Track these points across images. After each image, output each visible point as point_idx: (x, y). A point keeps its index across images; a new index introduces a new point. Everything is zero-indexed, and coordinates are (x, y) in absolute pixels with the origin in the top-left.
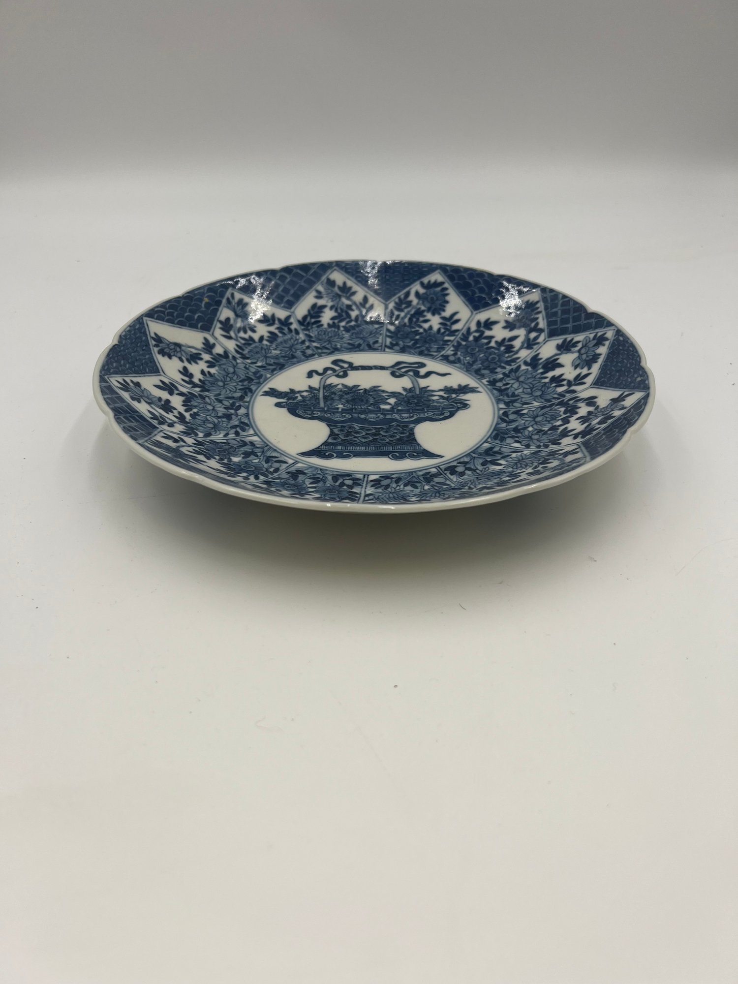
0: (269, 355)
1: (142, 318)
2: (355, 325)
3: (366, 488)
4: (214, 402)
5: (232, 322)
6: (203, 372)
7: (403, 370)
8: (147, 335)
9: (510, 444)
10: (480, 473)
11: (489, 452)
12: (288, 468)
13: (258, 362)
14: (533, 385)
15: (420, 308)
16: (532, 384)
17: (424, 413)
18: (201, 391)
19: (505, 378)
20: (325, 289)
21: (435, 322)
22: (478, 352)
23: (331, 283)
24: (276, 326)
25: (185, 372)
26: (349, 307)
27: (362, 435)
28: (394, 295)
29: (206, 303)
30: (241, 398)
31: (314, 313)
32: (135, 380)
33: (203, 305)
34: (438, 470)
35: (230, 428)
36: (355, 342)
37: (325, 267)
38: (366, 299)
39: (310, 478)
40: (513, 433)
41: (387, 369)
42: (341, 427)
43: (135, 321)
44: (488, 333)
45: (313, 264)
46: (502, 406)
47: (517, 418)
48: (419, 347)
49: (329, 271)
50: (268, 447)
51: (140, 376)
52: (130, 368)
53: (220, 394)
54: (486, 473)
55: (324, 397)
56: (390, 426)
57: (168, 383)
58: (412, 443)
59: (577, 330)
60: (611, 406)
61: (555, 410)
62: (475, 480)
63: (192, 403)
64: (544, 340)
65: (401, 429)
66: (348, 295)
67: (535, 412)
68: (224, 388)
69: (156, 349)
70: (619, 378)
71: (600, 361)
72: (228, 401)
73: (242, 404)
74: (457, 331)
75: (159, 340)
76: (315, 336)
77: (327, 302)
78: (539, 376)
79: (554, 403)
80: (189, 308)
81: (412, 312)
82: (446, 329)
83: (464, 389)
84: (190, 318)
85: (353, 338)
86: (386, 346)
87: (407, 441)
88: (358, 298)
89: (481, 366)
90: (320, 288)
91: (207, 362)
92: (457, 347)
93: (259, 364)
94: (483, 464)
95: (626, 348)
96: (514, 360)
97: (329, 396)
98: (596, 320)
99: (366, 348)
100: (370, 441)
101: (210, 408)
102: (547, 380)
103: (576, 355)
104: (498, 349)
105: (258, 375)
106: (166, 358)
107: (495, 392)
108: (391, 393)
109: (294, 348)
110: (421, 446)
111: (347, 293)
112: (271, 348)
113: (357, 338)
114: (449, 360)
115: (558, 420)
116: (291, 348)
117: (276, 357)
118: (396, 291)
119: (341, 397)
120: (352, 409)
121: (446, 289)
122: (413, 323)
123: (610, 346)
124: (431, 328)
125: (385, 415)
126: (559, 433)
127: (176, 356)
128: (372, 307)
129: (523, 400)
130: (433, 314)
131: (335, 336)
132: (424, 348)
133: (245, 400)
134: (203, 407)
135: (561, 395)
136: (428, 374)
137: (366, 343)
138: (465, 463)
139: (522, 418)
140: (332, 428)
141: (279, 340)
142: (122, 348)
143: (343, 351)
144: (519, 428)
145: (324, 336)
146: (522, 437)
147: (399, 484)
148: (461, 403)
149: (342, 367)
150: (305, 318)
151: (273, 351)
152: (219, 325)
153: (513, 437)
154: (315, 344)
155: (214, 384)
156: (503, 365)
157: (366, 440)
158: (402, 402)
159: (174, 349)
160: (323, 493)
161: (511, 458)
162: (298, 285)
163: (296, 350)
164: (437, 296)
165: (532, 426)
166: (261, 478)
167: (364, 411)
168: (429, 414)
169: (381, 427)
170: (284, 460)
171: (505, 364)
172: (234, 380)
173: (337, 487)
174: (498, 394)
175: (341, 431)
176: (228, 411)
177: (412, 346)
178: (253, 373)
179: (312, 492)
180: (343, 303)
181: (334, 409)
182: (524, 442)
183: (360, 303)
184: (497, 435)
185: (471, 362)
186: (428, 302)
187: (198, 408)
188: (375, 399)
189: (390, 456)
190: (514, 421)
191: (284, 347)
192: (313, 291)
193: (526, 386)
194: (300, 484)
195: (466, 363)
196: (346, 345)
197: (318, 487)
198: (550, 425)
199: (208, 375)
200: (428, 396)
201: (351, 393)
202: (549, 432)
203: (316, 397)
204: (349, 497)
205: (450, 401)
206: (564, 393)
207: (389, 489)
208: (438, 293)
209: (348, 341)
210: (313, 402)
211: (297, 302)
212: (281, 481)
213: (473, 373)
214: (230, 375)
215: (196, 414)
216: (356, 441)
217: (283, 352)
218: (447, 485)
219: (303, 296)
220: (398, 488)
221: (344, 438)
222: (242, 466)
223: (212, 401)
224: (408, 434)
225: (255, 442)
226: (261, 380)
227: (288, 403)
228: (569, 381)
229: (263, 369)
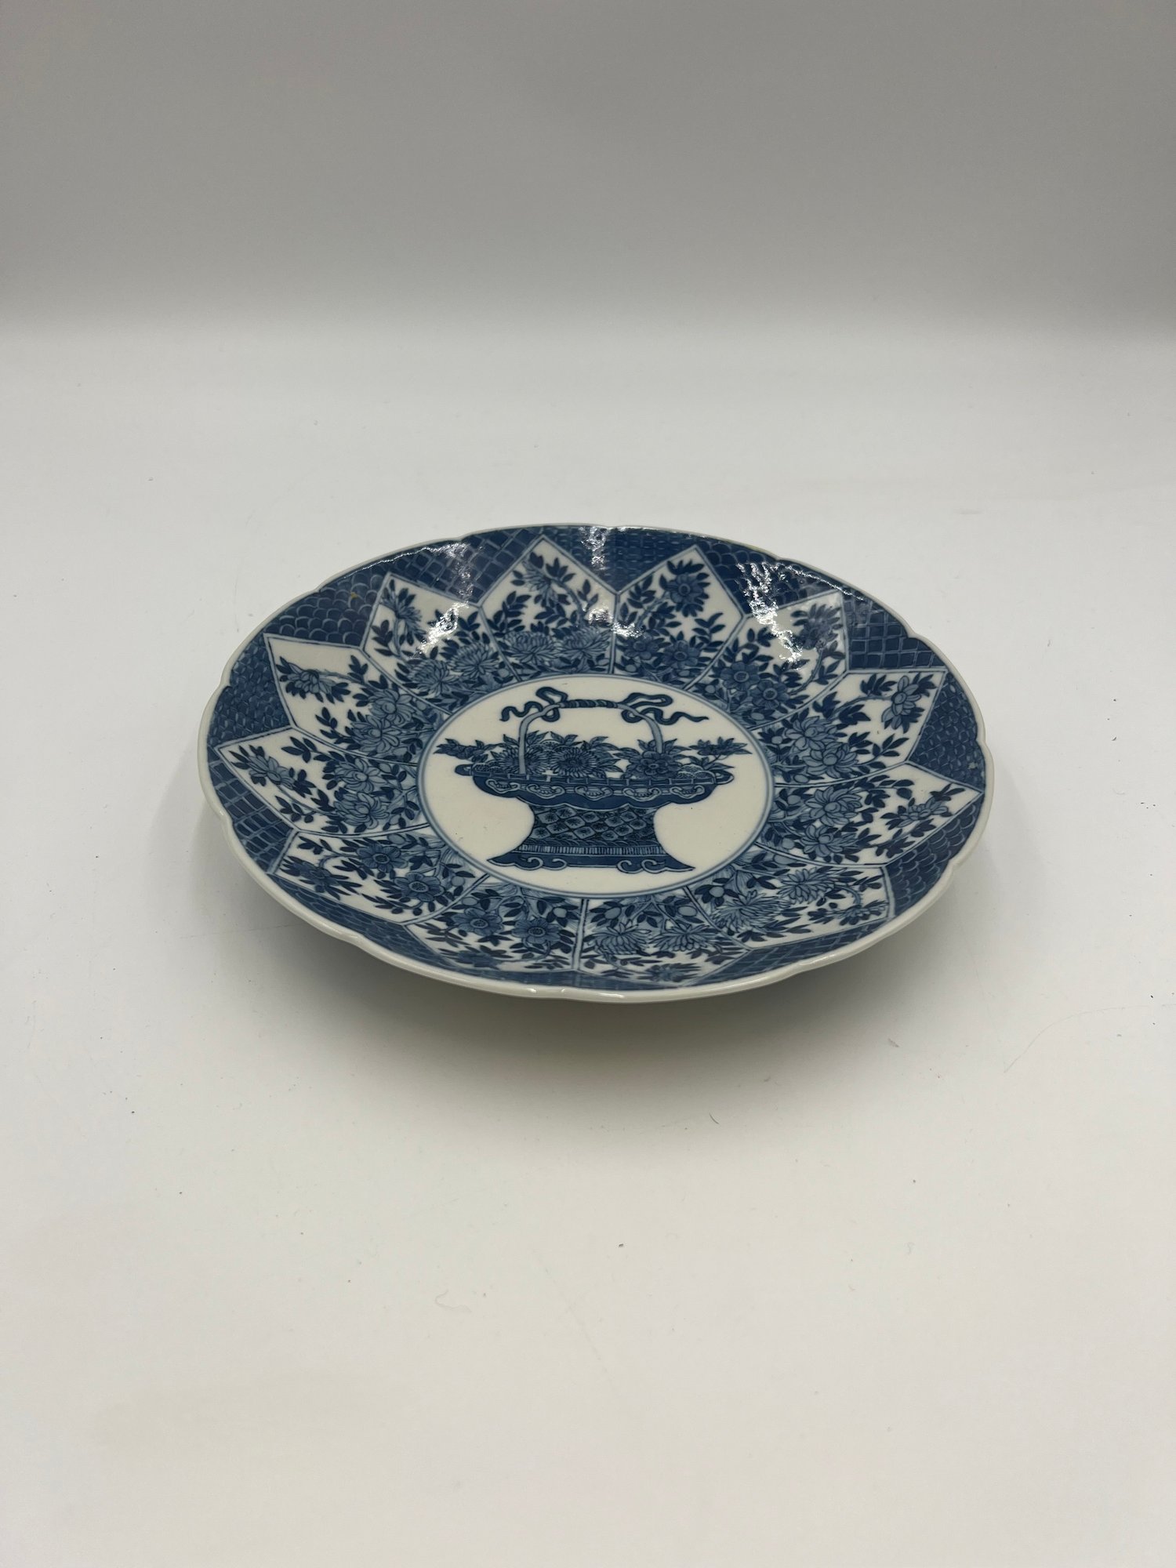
0: (446, 679)
1: (262, 636)
2: (570, 627)
3: (584, 925)
4: (368, 767)
5: (391, 627)
6: (350, 715)
7: (640, 709)
8: (269, 663)
9: (788, 849)
10: (745, 901)
11: (758, 862)
12: (475, 885)
13: (430, 692)
14: (825, 746)
15: (666, 603)
16: (823, 743)
17: (668, 788)
18: (349, 748)
19: (786, 729)
20: (528, 570)
21: (687, 626)
22: (748, 680)
23: (537, 561)
24: (455, 630)
25: (326, 718)
26: (563, 599)
27: (579, 825)
28: (630, 581)
29: (353, 600)
30: (407, 758)
31: (511, 609)
32: (256, 744)
33: (349, 604)
34: (686, 893)
35: (392, 813)
36: (570, 657)
37: (528, 535)
38: (587, 586)
39: (507, 905)
40: (793, 830)
41: (617, 707)
42: (550, 811)
43: (251, 642)
44: (763, 651)
45: (511, 531)
46: (780, 779)
47: (800, 802)
48: (663, 668)
49: (534, 542)
50: (446, 847)
51: (263, 736)
52: (248, 725)
53: (375, 752)
54: (752, 901)
55: (525, 755)
56: (619, 810)
57: (302, 741)
58: (650, 843)
59: (892, 663)
60: (932, 804)
61: (853, 794)
62: (738, 914)
63: (336, 771)
64: (844, 672)
65: (635, 817)
66: (561, 579)
67: (825, 794)
68: (381, 740)
69: (283, 685)
70: (945, 757)
71: (922, 719)
72: (387, 763)
73: (408, 768)
74: (719, 643)
75: (286, 668)
76: (513, 645)
77: (530, 591)
78: (833, 731)
79: (853, 782)
80: (329, 610)
81: (655, 609)
82: (704, 640)
83: (727, 747)
84: (329, 627)
85: (568, 650)
86: (615, 664)
87: (643, 838)
88: (576, 584)
89: (752, 705)
90: (521, 568)
91: (356, 696)
92: (719, 671)
93: (431, 696)
94: (750, 884)
95: (959, 707)
96: (800, 700)
97: (532, 754)
98: (919, 652)
99: (587, 667)
100: (591, 838)
101: (362, 777)
102: (845, 740)
103: (888, 704)
104: (778, 679)
105: (429, 716)
106: (298, 697)
107: (771, 753)
108: (622, 749)
109: (482, 667)
110: (662, 849)
111: (560, 576)
112: (449, 668)
113: (574, 649)
114: (706, 692)
115: (857, 813)
116: (477, 666)
117: (456, 683)
118: (633, 575)
119: (550, 755)
120: (565, 778)
121: (705, 576)
122: (656, 626)
123: (936, 699)
124: (681, 635)
125: (612, 789)
126: (856, 837)
127: (312, 693)
128: (595, 599)
129: (810, 770)
130: (686, 615)
131: (542, 645)
132: (670, 670)
133: (412, 761)
134: (352, 778)
135: (864, 769)
136: (677, 716)
137: (587, 658)
138: (724, 881)
139: (807, 803)
140: (537, 812)
141: (461, 653)
142: (235, 692)
143: (553, 671)
144: (802, 821)
145: (525, 645)
146: (806, 838)
147: (631, 918)
148: (721, 772)
149: (551, 702)
150: (498, 615)
151: (452, 673)
152: (373, 634)
153: (793, 837)
154: (512, 660)
155: (367, 734)
156: (783, 705)
157: (586, 836)
158: (637, 766)
159: (309, 680)
160: (525, 935)
161: (788, 875)
162: (488, 565)
163: (485, 669)
164: (691, 587)
165: (820, 818)
166: (438, 906)
167: (584, 781)
168: (676, 791)
169: (607, 812)
170: (470, 872)
171: (786, 704)
172: (395, 725)
173: (543, 921)
174: (775, 757)
175: (550, 817)
176: (389, 783)
177: (653, 666)
178: (423, 711)
179: (509, 932)
180: (554, 591)
181: (539, 778)
182: (807, 848)
183: (579, 593)
184: (770, 831)
185: (738, 699)
186: (679, 594)
187: (345, 779)
188: (598, 759)
189: (619, 865)
190: (795, 807)
191: (467, 665)
192: (510, 572)
193: (815, 747)
194: (491, 916)
195: (730, 699)
196: (557, 661)
197: (517, 923)
198: (846, 820)
199: (358, 719)
200: (674, 757)
201: (564, 748)
202: (844, 833)
203: (513, 756)
204: (562, 941)
205: (706, 768)
206: (868, 767)
207: (617, 928)
208: (693, 581)
209: (561, 655)
210: (509, 764)
211: (487, 591)
212: (465, 913)
213: (741, 717)
214: (389, 717)
215: (343, 791)
216: (571, 837)
217: (465, 674)
218: (698, 921)
219: (496, 581)
220: (629, 925)
221: (553, 832)
222: (411, 885)
223: (365, 765)
224: (645, 825)
225: (428, 838)
226: (435, 724)
227: (474, 766)
228: (876, 746)
229: (437, 705)
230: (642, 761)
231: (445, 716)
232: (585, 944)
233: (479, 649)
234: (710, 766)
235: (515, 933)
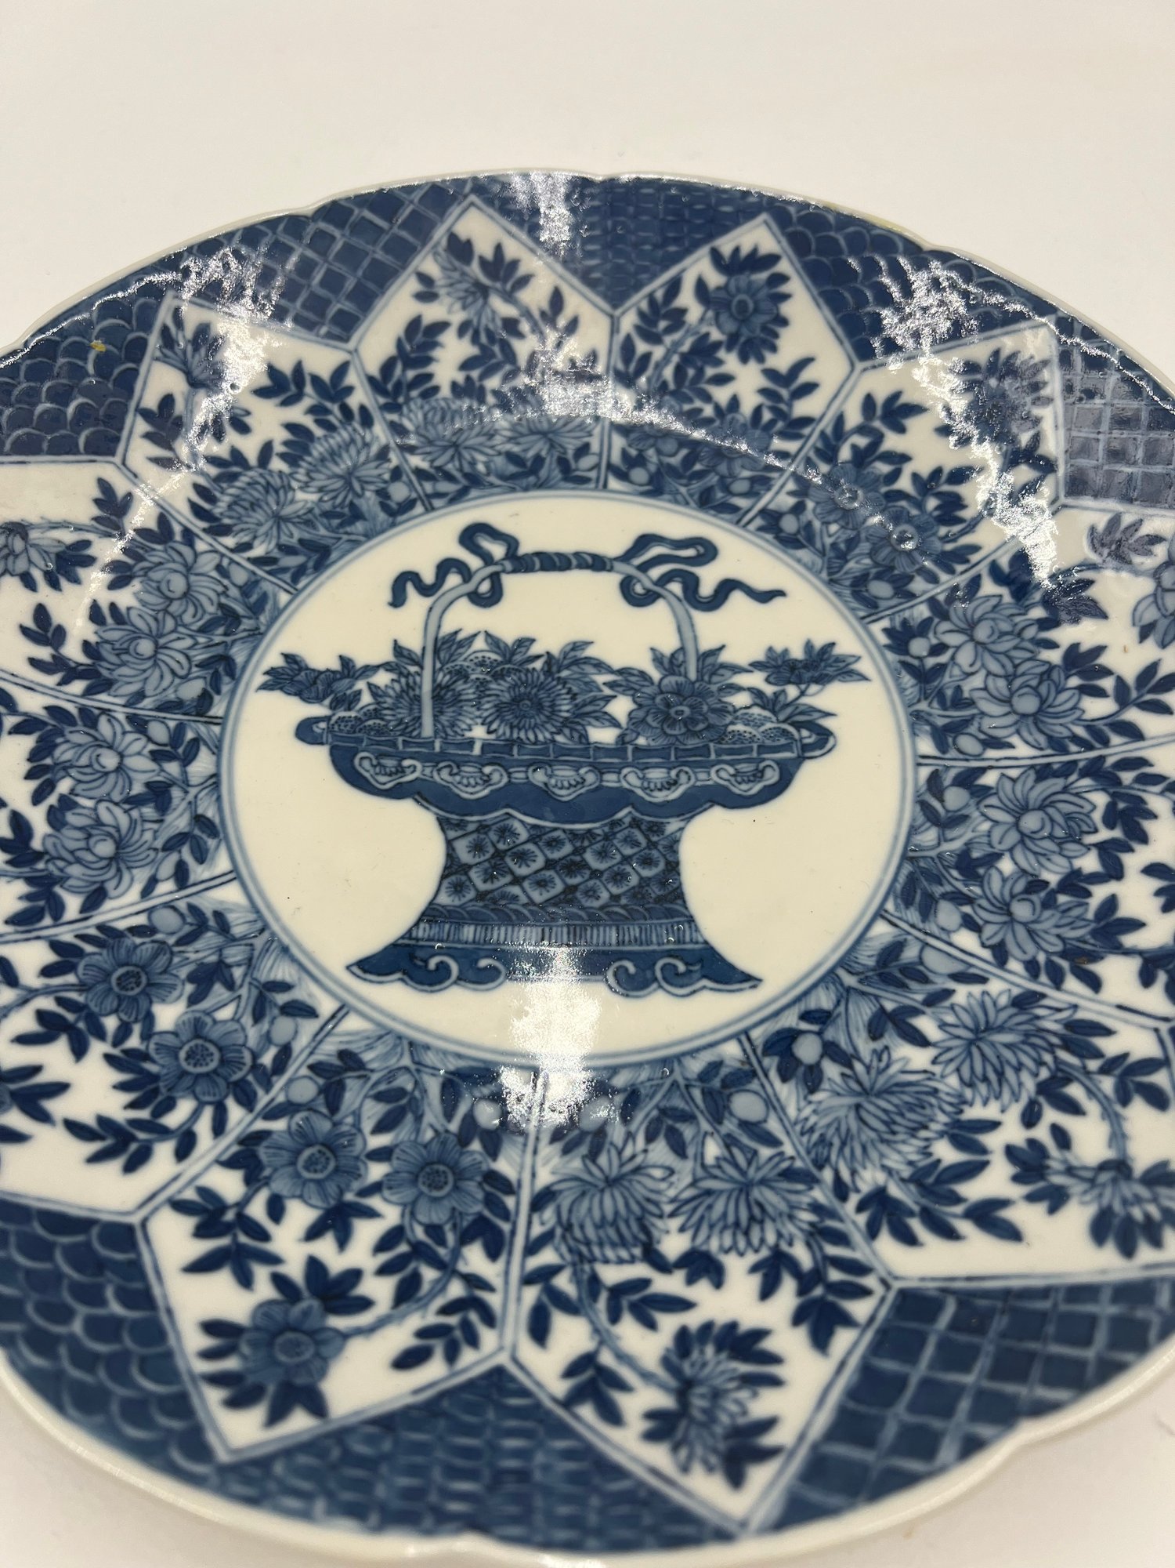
0: (288, 511)
2: (526, 385)
4: (124, 733)
5: (179, 407)
6: (95, 614)
7: (656, 572)
9: (948, 932)
10: (866, 1081)
11: (890, 966)
12: (318, 1038)
13: (256, 543)
14: (1016, 666)
15: (707, 335)
16: (1011, 659)
17: (707, 766)
18: (88, 692)
19: (936, 620)
20: (444, 269)
21: (746, 384)
22: (863, 506)
23: (460, 249)
24: (307, 402)
25: (40, 629)
26: (511, 325)
27: (534, 867)
28: (638, 287)
29: (99, 358)
30: (204, 701)
31: (413, 351)
33: (90, 366)
34: (744, 1051)
35: (164, 849)
36: (526, 451)
37: (440, 197)
38: (557, 301)
39: (379, 1097)
40: (955, 880)
41: (611, 570)
42: (477, 831)
44: (892, 442)
45: (409, 189)
46: (926, 746)
47: (967, 805)
48: (700, 475)
49: (456, 210)
50: (266, 935)
53: (140, 695)
54: (880, 1082)
55: (434, 690)
56: (614, 824)
58: (670, 914)
59: (1157, 496)
61: (1077, 795)
62: (854, 1125)
63: (57, 752)
64: (1051, 503)
65: (644, 842)
66: (509, 286)
67: (1019, 787)
68: (155, 664)
72: (162, 721)
73: (202, 729)
74: (807, 421)
76: (418, 428)
77: (450, 311)
78: (1031, 632)
79: (1075, 762)
80: (48, 384)
81: (686, 347)
82: (779, 414)
83: (822, 664)
84: (54, 420)
85: (522, 435)
86: (610, 467)
87: (659, 900)
88: (535, 296)
89: (867, 561)
90: (430, 265)
91: (108, 568)
92: (806, 482)
93: (259, 551)
94: (875, 1031)
96: (962, 555)
97: (447, 687)
99: (557, 474)
100: (554, 901)
101: (110, 761)
102: (1054, 656)
103: (1146, 586)
104: (920, 505)
105: (253, 599)
107: (907, 680)
108: (621, 672)
109: (359, 479)
110: (697, 930)
111: (505, 281)
112: (295, 484)
114: (781, 530)
115: (1088, 847)
116: (348, 478)
117: (307, 520)
118: (644, 276)
119: (482, 687)
120: (510, 743)
121: (782, 278)
122: (687, 383)
124: (735, 403)
125: (600, 770)
126: (1090, 915)
127: (12, 575)
128: (572, 326)
129: (987, 723)
130: (744, 359)
131: (472, 427)
132: (713, 479)
133: (212, 713)
134: (90, 766)
135: (1097, 734)
136: (727, 587)
137: (556, 454)
138: (822, 1018)
139: (983, 807)
140: (452, 834)
141: (318, 450)
143: (492, 485)
144: (976, 854)
145: (440, 427)
146: (984, 903)
147: (633, 1127)
148: (813, 727)
149: (487, 559)
150: (387, 367)
151: (300, 495)
152: (142, 426)
153: (959, 898)
154: (416, 461)
155: (127, 651)
156: (930, 565)
157: (546, 896)
158: (648, 714)
160: (408, 1194)
161: (952, 1007)
162: (366, 263)
163: (364, 482)
164: (756, 303)
165: (1011, 850)
166: (236, 1113)
167: (544, 752)
168: (720, 775)
169: (589, 831)
170: (309, 1001)
171: (936, 562)
172: (185, 626)
173: (452, 1141)
174: (916, 689)
175: (477, 848)
176: (163, 770)
177: (681, 470)
178: (240, 588)
179: (376, 1188)
180: (494, 312)
181: (460, 746)
182: (988, 931)
183: (543, 314)
184: (912, 880)
185: (842, 546)
186: (731, 315)
187: (73, 772)
188: (574, 697)
189: (610, 974)
190: (958, 819)
191: (329, 478)
192: (409, 275)
193: (994, 667)
194: (342, 1135)
195: (828, 547)
196: (500, 461)
197: (397, 1153)
198: (1063, 862)
199: (109, 620)
200: (720, 690)
201: (509, 671)
202: (1062, 899)
203: (411, 693)
204: (487, 1213)
205: (782, 717)
206: (1106, 730)
207: (603, 1160)
208: (759, 290)
209: (509, 447)
210: (403, 713)
211: (365, 316)
212: (289, 1127)
213: (847, 592)
214: (175, 608)
215: (67, 803)
216: (515, 898)
217: (326, 498)
218: (772, 1141)
219: (383, 293)
220: (628, 1152)
221: (483, 887)
222: (182, 1054)
223: (119, 730)
224: (662, 866)
225: (231, 911)
226: (263, 619)
227: (334, 719)
228: (1120, 682)
229: (269, 573)
230: (658, 699)
231: (284, 598)
232: (536, 1218)
233: (353, 441)
234: (789, 710)
235: (390, 1188)
